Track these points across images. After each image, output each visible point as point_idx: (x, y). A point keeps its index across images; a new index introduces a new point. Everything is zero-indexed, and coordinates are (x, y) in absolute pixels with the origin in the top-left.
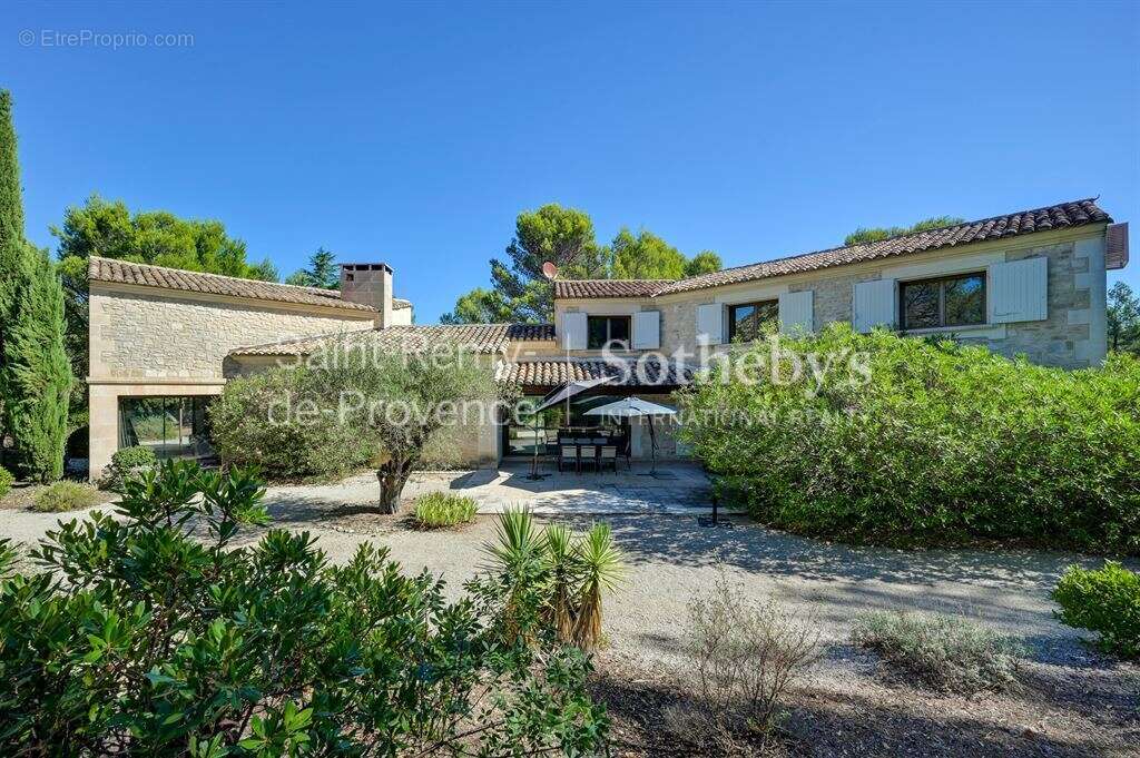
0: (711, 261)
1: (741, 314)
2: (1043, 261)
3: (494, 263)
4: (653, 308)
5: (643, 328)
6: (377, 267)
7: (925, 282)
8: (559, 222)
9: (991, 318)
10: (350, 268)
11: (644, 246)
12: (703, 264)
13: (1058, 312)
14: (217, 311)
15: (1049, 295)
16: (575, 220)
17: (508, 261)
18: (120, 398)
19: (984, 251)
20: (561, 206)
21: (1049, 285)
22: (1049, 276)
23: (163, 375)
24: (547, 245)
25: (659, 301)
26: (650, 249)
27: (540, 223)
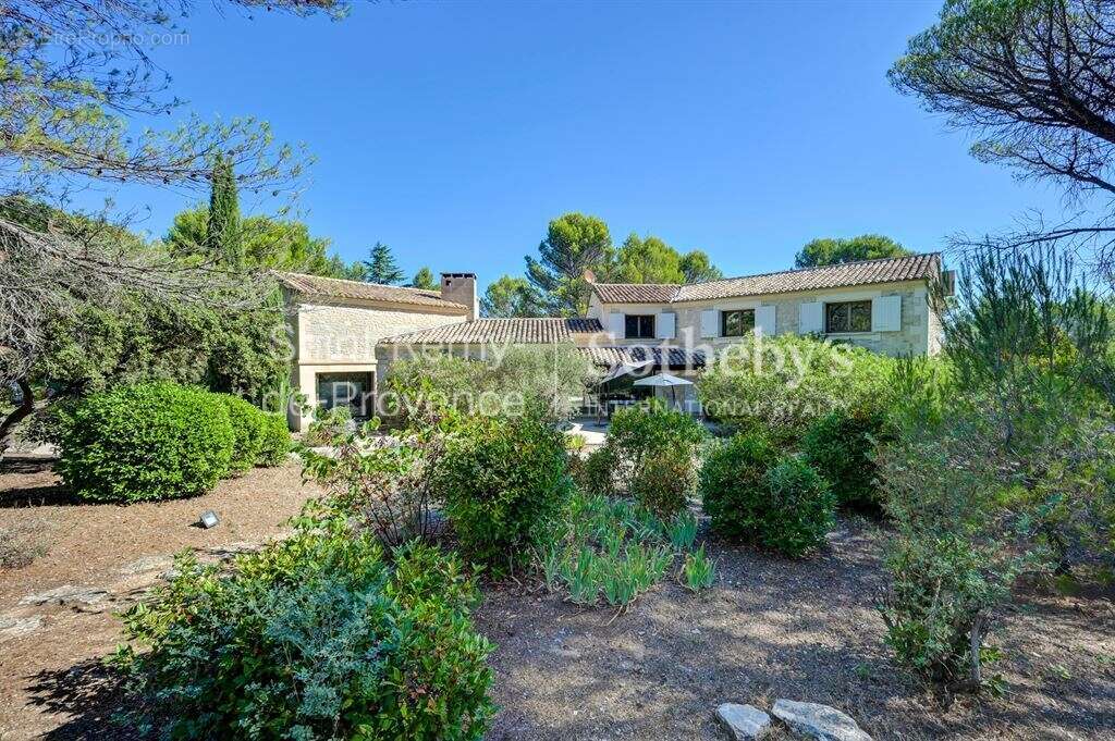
0: (701, 259)
1: (732, 320)
2: (899, 298)
3: (528, 258)
4: (670, 311)
5: (663, 326)
6: (470, 276)
7: (840, 305)
8: (584, 230)
9: (874, 329)
10: (449, 275)
11: (650, 249)
12: (694, 261)
13: (906, 327)
14: (371, 312)
15: (902, 317)
16: (596, 227)
17: (537, 256)
18: (317, 374)
19: (870, 290)
20: (586, 214)
21: (902, 311)
22: (902, 306)
23: (338, 358)
24: (575, 248)
25: (674, 306)
26: (654, 251)
27: (569, 230)
